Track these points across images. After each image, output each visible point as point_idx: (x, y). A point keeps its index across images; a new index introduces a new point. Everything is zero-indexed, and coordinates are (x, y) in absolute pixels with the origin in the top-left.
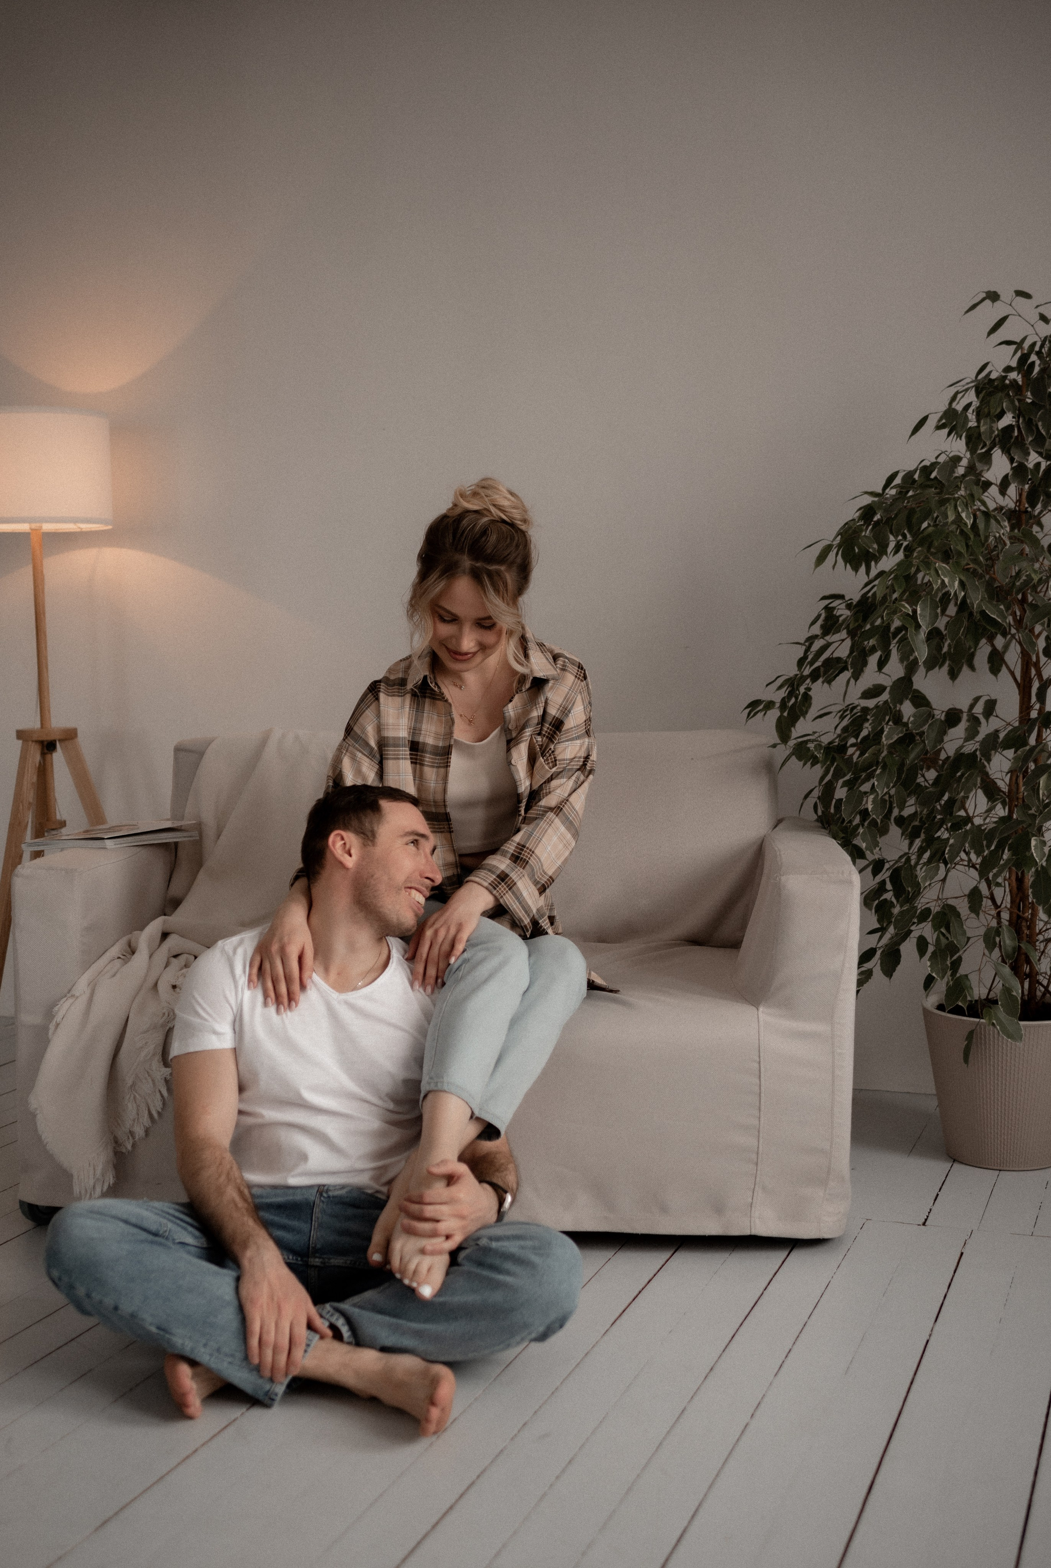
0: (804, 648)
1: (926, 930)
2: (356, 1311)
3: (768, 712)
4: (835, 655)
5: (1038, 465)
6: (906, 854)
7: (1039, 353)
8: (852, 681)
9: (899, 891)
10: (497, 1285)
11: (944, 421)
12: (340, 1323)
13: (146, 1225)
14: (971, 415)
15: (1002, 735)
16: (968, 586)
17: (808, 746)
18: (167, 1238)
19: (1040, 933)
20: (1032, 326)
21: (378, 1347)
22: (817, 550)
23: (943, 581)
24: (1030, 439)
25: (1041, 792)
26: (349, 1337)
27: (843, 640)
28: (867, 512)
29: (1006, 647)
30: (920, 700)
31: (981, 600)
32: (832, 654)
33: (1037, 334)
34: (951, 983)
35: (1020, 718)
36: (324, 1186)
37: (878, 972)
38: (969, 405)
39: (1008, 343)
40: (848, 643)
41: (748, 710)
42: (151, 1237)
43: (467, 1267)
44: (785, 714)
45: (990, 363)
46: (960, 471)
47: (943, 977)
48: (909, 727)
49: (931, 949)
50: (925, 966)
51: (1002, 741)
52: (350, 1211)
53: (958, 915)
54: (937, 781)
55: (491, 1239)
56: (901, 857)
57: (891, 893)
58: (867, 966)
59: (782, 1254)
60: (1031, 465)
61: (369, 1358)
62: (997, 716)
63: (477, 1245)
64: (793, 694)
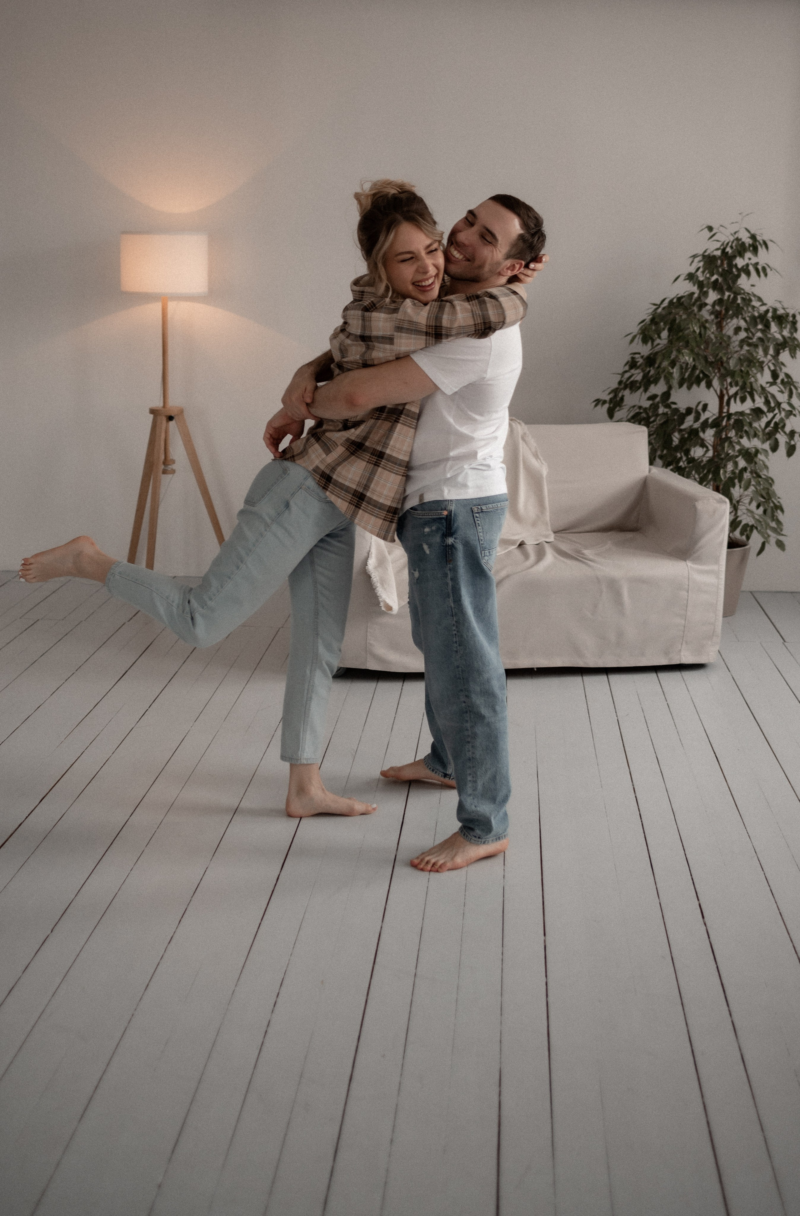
0: (620, 376)
3: (603, 404)
4: (636, 379)
5: (729, 296)
7: (732, 247)
8: (643, 393)
11: (687, 278)
14: (699, 274)
16: (696, 360)
20: (728, 236)
22: (629, 337)
23: (686, 359)
24: (725, 287)
25: (725, 449)
27: (639, 373)
29: (714, 379)
31: (702, 366)
33: (729, 239)
35: (719, 412)
38: (698, 268)
39: (718, 241)
41: (595, 403)
44: (611, 405)
45: (709, 250)
46: (694, 298)
51: (710, 423)
60: (726, 297)
62: (708, 411)
64: (615, 396)
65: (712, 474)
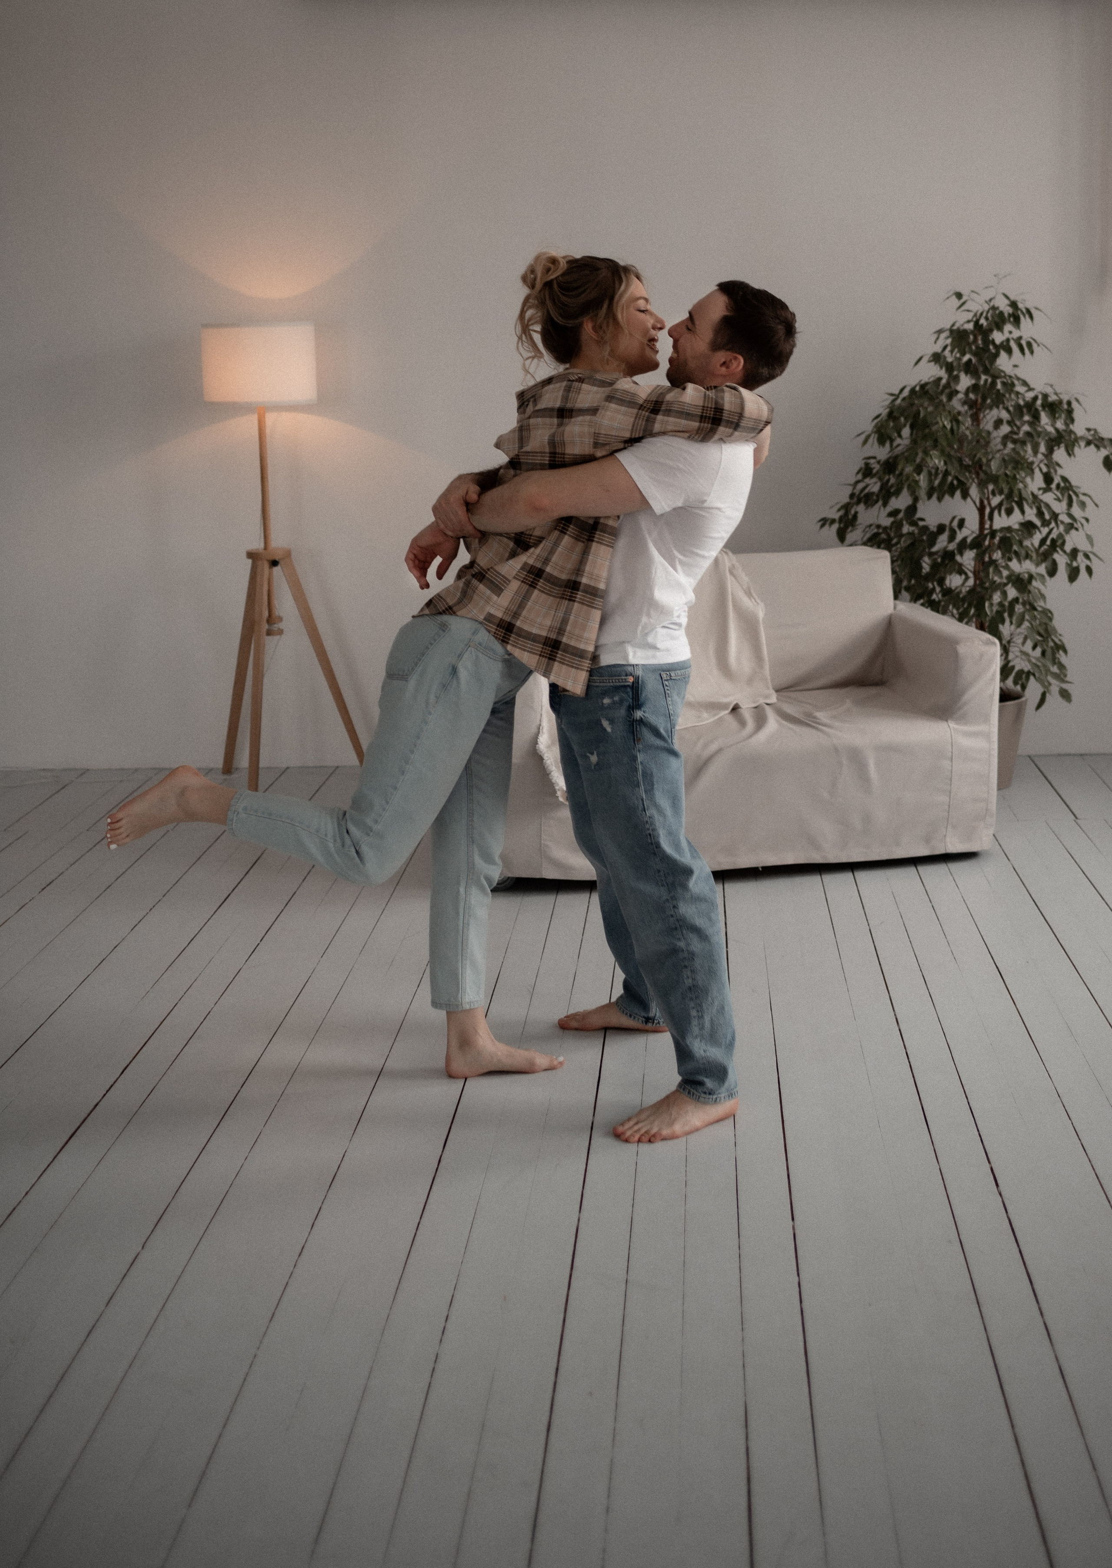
0: (852, 487)
3: (832, 525)
4: (872, 491)
5: (986, 381)
7: (987, 318)
8: (882, 508)
11: (932, 359)
14: (947, 353)
15: (969, 540)
16: (948, 463)
20: (981, 305)
22: (863, 437)
23: (935, 462)
24: (981, 369)
25: (989, 576)
27: (875, 483)
29: (972, 487)
31: (956, 470)
32: (869, 491)
33: (984, 308)
35: (979, 529)
38: (945, 347)
39: (968, 311)
40: (879, 484)
41: (820, 524)
44: (842, 525)
45: (958, 322)
46: (941, 385)
51: (970, 543)
60: (982, 382)
62: (966, 527)
64: (846, 514)
65: (975, 607)
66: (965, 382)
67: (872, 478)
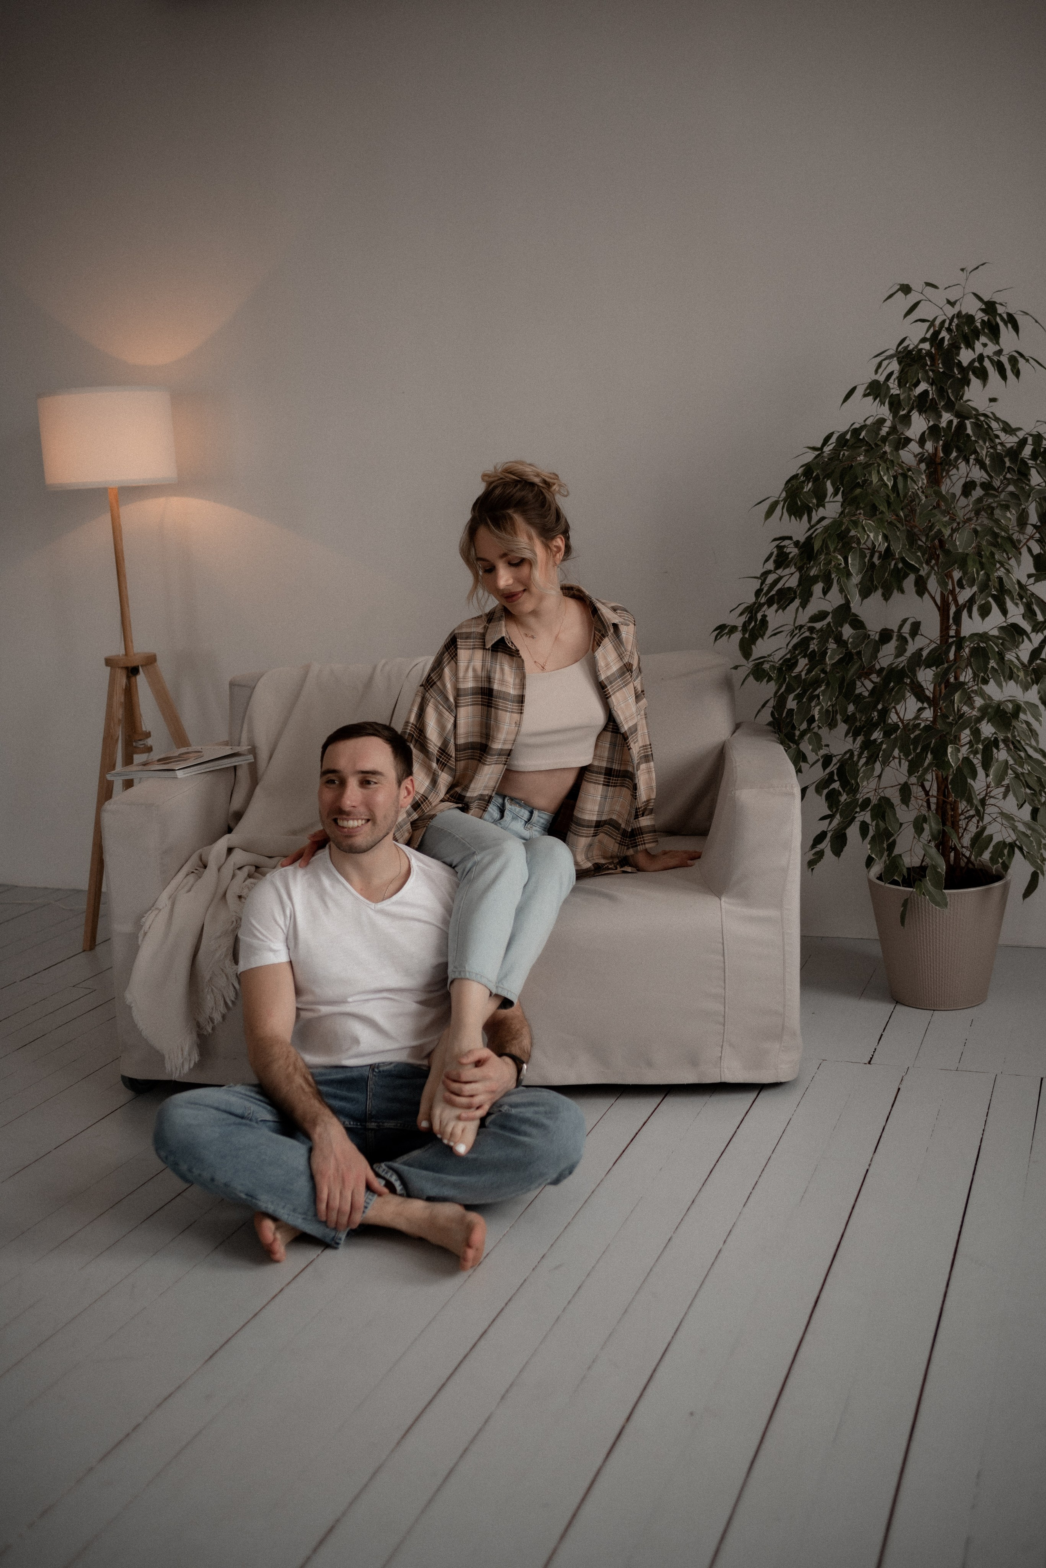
0: (760, 581)
1: (866, 816)
2: (406, 1168)
3: (732, 635)
4: (787, 586)
5: (950, 422)
6: (850, 750)
7: (949, 330)
8: (800, 609)
9: (845, 783)
10: (517, 1144)
11: (868, 391)
12: (394, 1179)
13: (233, 1110)
14: (893, 384)
15: (925, 653)
16: (890, 538)
17: (763, 666)
18: (251, 1120)
19: (962, 814)
20: (941, 308)
21: (425, 1197)
22: (766, 506)
23: (869, 536)
24: (942, 404)
25: (956, 705)
26: (401, 1190)
27: (792, 574)
28: (808, 469)
29: (929, 575)
30: (857, 624)
31: (902, 548)
32: (784, 585)
33: (945, 315)
34: (888, 862)
35: (941, 637)
36: (375, 1064)
37: (828, 852)
38: (890, 375)
39: (923, 321)
40: (797, 575)
41: (715, 634)
42: (238, 1120)
43: (493, 1129)
44: (747, 636)
45: (908, 338)
46: (884, 431)
47: (881, 857)
48: (848, 647)
49: (871, 833)
50: (866, 848)
51: (926, 659)
52: (398, 1082)
53: (892, 806)
54: (872, 692)
55: (512, 1106)
56: (845, 753)
57: (838, 783)
58: (820, 847)
59: (753, 1095)
60: (943, 424)
61: (417, 1208)
62: (922, 635)
63: (500, 1111)
64: (753, 618)
66: (919, 424)
67: (787, 566)
